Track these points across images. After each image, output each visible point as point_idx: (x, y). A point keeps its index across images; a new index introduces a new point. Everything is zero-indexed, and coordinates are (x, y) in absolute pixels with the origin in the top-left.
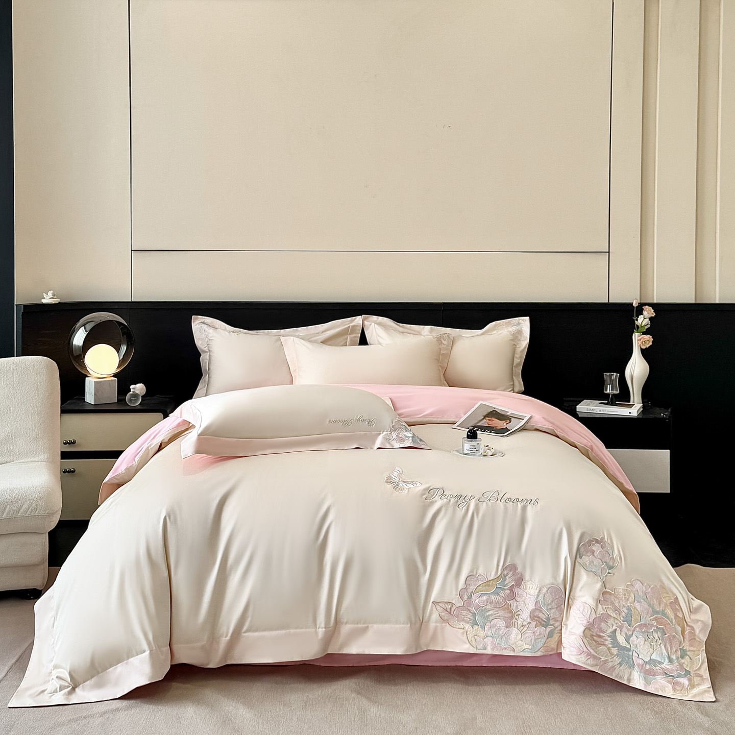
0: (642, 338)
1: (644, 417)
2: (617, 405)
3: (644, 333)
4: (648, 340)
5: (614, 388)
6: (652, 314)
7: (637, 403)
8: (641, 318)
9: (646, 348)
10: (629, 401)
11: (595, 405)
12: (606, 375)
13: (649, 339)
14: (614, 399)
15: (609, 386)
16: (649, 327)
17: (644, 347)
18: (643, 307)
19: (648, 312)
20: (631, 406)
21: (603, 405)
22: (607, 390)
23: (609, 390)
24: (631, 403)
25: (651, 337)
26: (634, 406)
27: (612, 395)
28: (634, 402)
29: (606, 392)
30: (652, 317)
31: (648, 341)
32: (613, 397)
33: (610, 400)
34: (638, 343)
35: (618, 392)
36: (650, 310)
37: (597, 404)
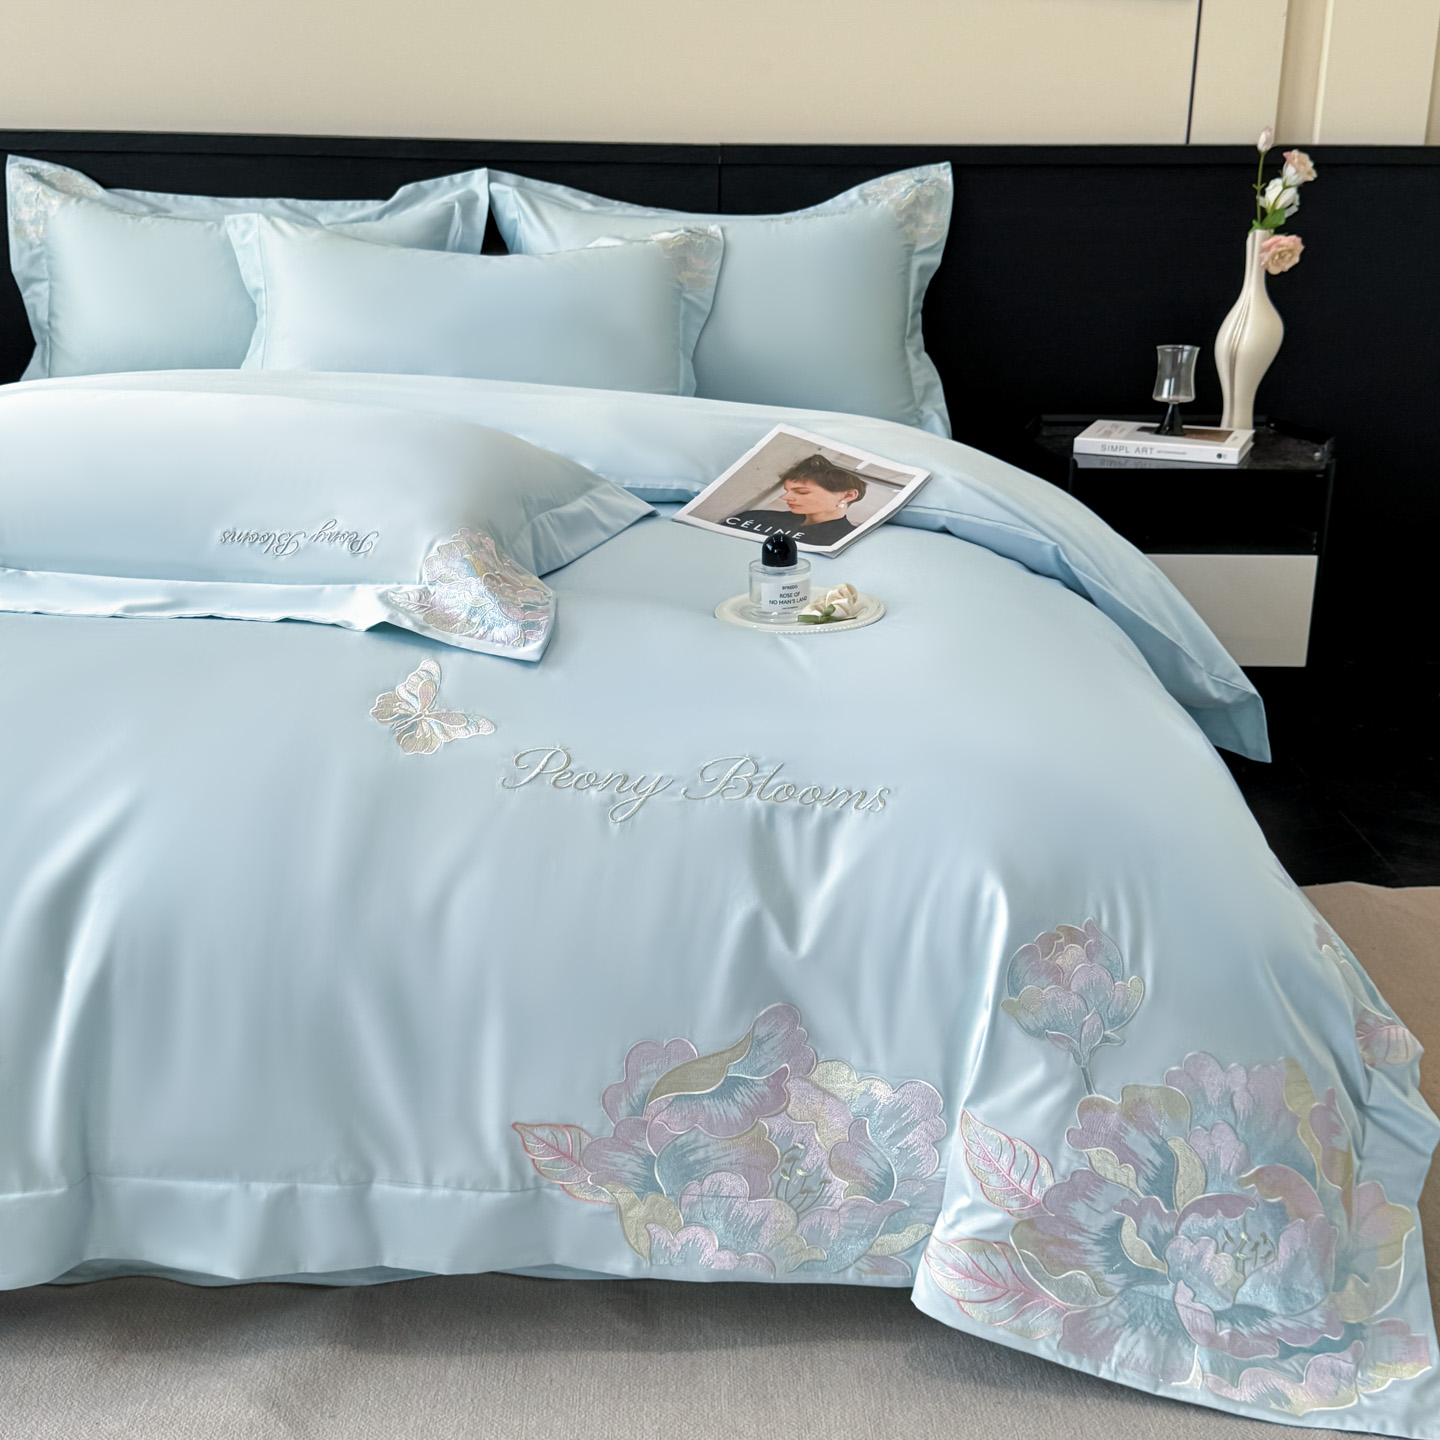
0: (1274, 243)
1: (1258, 466)
2: (1183, 434)
3: (1279, 230)
4: (1287, 251)
5: (1182, 385)
6: (1309, 173)
7: (1241, 428)
8: (1274, 189)
9: (1282, 273)
10: (1218, 424)
11: (1125, 433)
12: (1164, 351)
13: (1292, 244)
14: (1179, 418)
15: (1167, 383)
16: (1295, 214)
17: (1275, 271)
18: (1285, 154)
19: (1298, 169)
20: (1223, 436)
21: (1146, 434)
22: (1160, 392)
24: (1224, 426)
25: (1299, 240)
26: (1232, 436)
27: (1174, 406)
28: (1230, 424)
29: (1158, 399)
30: (1306, 184)
31: (1291, 251)
32: (1177, 409)
33: (1166, 422)
34: (1261, 260)
35: (1191, 398)
36: (1304, 164)
37: (1131, 432)
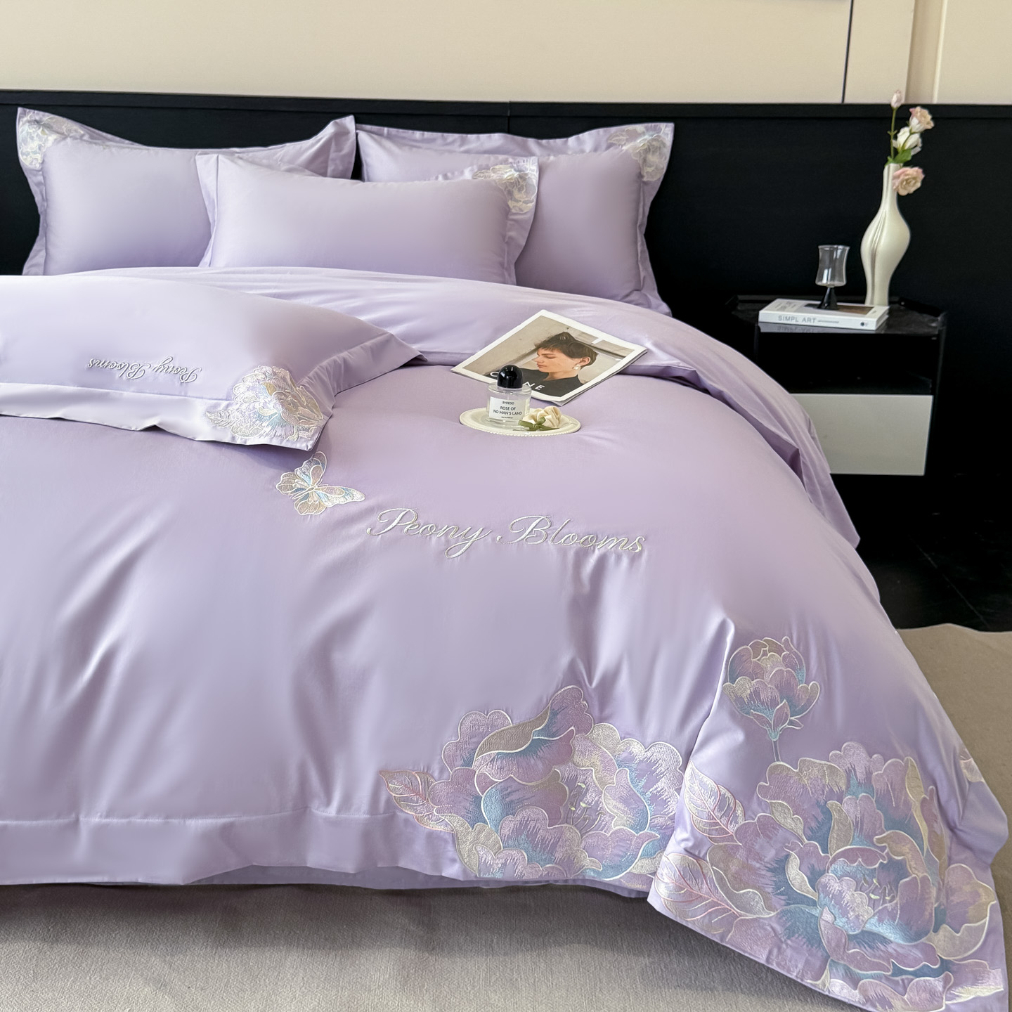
0: (903, 172)
1: (889, 332)
2: (837, 308)
3: (907, 164)
5: (837, 274)
6: (928, 123)
7: (879, 305)
8: (903, 135)
9: (908, 195)
10: (863, 302)
11: (795, 308)
12: (824, 249)
13: (915, 176)
14: (834, 298)
15: (826, 272)
16: (919, 153)
17: (903, 193)
18: (911, 110)
19: (921, 121)
20: (865, 310)
21: (811, 309)
22: (821, 279)
23: (825, 279)
24: (867, 304)
25: (920, 171)
26: (873, 310)
27: (831, 289)
28: (872, 302)
29: (819, 283)
30: (927, 131)
31: (914, 178)
32: (833, 291)
33: (825, 300)
34: (894, 184)
35: (843, 283)
36: (925, 117)
37: (801, 307)
